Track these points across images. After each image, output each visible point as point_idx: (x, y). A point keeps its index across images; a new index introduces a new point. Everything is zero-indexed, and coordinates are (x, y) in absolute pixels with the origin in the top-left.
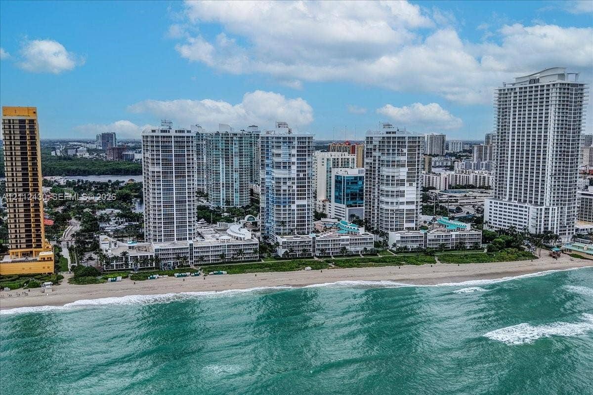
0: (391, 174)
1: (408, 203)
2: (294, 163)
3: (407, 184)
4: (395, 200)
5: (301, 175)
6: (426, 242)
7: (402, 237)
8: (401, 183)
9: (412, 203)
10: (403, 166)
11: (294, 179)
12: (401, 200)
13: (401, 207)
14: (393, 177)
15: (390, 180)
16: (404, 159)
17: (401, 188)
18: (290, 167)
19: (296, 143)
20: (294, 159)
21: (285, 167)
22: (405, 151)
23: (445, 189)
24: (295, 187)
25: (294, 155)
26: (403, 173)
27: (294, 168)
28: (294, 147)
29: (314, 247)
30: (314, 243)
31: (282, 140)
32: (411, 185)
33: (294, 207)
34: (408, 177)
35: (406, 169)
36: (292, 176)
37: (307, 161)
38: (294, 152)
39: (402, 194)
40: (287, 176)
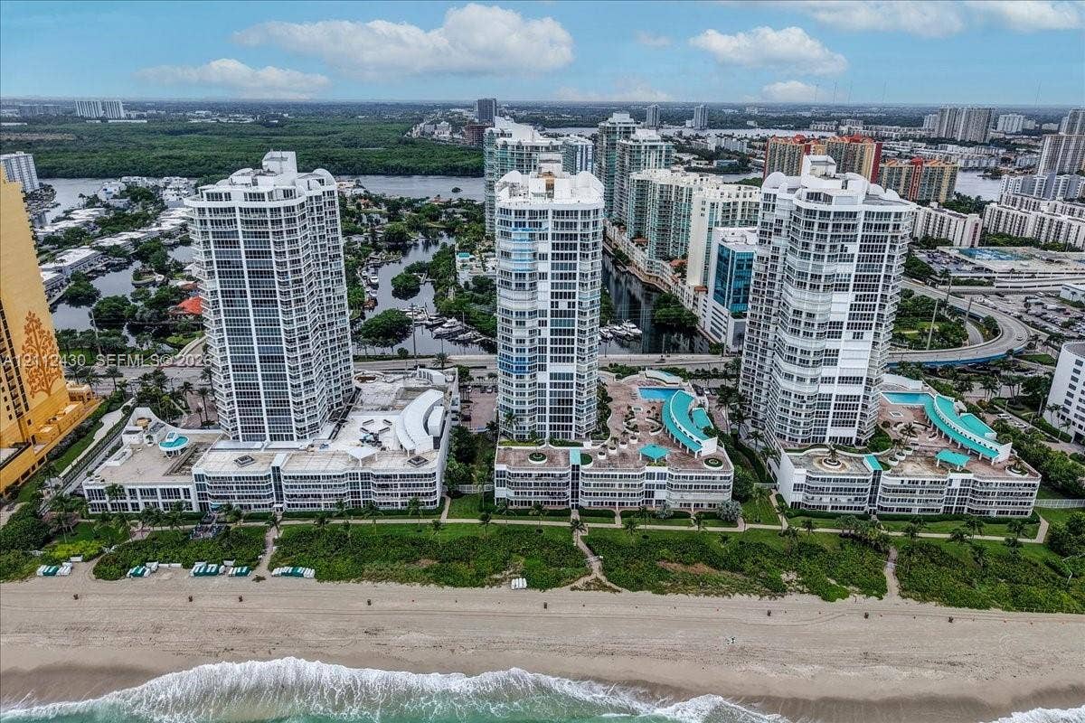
0: (805, 308)
1: (843, 380)
2: (543, 276)
3: (847, 334)
4: (809, 373)
5: (563, 305)
6: (874, 491)
7: (809, 478)
8: (834, 330)
9: (857, 380)
10: (842, 287)
11: (543, 313)
12: (826, 371)
13: (825, 389)
14: (810, 315)
15: (801, 322)
16: (848, 269)
17: (830, 344)
18: (533, 285)
19: (549, 225)
20: (544, 267)
21: (520, 286)
22: (853, 248)
23: (972, 246)
24: (546, 333)
25: (543, 257)
26: (840, 305)
27: (545, 287)
28: (543, 237)
29: (575, 486)
30: (575, 476)
31: (512, 218)
32: (857, 336)
33: (543, 377)
34: (852, 316)
35: (849, 297)
36: (540, 306)
37: (578, 272)
38: (545, 247)
39: (831, 357)
40: (527, 307)
